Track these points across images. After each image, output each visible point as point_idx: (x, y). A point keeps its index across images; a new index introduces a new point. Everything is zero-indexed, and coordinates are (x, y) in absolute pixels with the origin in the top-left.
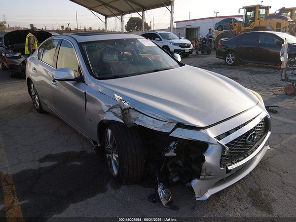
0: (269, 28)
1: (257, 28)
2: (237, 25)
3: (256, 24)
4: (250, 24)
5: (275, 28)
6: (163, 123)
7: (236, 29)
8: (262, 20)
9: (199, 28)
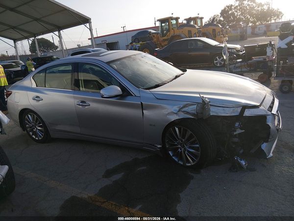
0: (183, 36)
1: (173, 37)
2: (156, 36)
3: (172, 33)
4: (166, 33)
5: (187, 35)
6: (232, 109)
7: (155, 40)
8: (175, 29)
9: (118, 42)
